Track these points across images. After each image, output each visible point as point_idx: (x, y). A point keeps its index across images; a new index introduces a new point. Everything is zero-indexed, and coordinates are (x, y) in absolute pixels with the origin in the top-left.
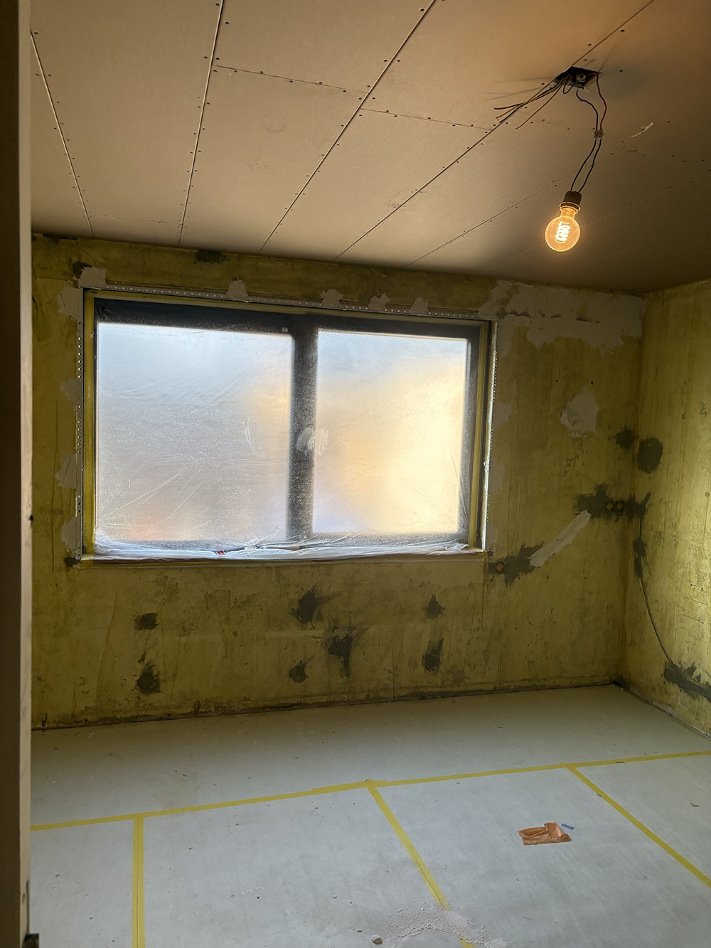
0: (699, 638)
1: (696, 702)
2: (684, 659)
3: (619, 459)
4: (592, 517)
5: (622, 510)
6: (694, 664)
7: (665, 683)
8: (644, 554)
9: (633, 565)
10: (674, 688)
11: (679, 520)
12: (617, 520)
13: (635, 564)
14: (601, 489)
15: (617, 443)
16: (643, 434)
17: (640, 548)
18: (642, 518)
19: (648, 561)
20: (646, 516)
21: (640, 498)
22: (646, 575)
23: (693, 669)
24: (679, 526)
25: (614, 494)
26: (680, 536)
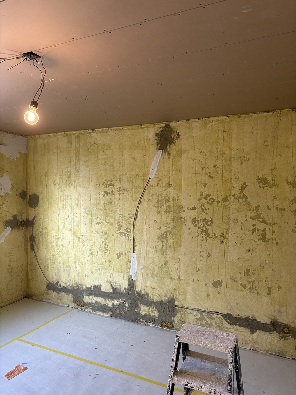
0: (59, 270)
1: (60, 295)
2: (54, 280)
3: (21, 203)
4: (12, 229)
5: (24, 224)
6: (58, 280)
7: (47, 291)
8: (34, 241)
9: (30, 246)
10: (51, 292)
11: (48, 226)
12: (22, 229)
13: (31, 246)
14: (15, 217)
15: (20, 197)
16: (31, 193)
17: (32, 239)
18: (32, 227)
19: (37, 244)
20: (34, 226)
21: (31, 219)
22: (36, 249)
23: (58, 282)
24: (48, 228)
25: (20, 218)
26: (49, 232)
